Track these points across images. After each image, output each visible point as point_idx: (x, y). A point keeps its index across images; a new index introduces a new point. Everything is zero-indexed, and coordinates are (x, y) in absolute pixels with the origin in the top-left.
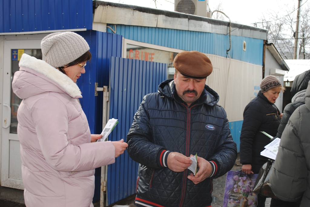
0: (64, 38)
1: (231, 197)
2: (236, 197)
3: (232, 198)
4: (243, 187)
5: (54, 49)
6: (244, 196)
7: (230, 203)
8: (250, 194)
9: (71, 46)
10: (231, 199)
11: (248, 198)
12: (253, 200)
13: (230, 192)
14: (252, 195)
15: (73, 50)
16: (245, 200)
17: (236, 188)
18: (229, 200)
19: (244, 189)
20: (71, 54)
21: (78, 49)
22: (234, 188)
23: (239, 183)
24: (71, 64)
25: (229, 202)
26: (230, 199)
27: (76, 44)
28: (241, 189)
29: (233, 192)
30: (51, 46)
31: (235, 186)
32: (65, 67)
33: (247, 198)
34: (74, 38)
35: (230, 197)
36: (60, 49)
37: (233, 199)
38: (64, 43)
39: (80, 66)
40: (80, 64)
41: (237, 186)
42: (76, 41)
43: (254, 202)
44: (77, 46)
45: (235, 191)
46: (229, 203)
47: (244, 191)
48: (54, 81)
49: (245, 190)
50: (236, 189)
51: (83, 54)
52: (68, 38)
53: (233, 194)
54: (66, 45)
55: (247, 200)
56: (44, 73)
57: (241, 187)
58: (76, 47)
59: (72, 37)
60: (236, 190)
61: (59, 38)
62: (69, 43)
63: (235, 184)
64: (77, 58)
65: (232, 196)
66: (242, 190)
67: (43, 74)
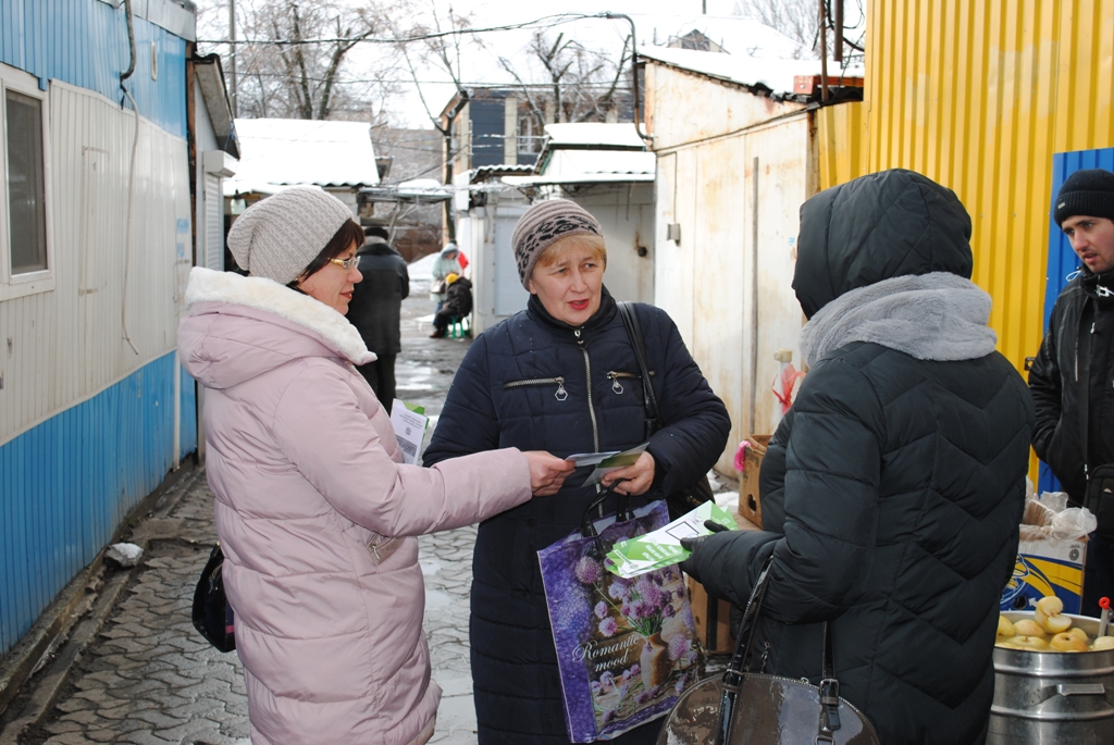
0: (275, 208)
1: (599, 667)
2: (619, 654)
3: (603, 671)
4: (630, 599)
5: (260, 242)
6: (646, 634)
7: (602, 693)
8: (664, 613)
9: (298, 221)
10: (602, 678)
11: (663, 634)
12: (681, 632)
13: (584, 646)
14: (672, 613)
15: (306, 230)
16: (657, 650)
17: (608, 616)
18: (594, 683)
19: (637, 603)
20: (302, 242)
21: (319, 222)
22: (600, 621)
23: (611, 589)
24: (313, 268)
25: (598, 689)
26: (597, 676)
27: (308, 211)
28: (627, 612)
29: (599, 640)
30: (249, 239)
31: (601, 607)
32: (301, 280)
33: (659, 636)
34: (300, 199)
35: (593, 668)
36: (274, 239)
37: (610, 670)
38: (279, 220)
39: (338, 264)
40: (337, 261)
41: (609, 606)
42: (307, 203)
43: (687, 638)
44: (313, 216)
45: (606, 634)
46: (598, 699)
47: (640, 611)
48: (308, 329)
49: (644, 606)
50: (608, 620)
51: (335, 231)
52: (284, 203)
53: (604, 651)
54: (283, 223)
55: (665, 644)
56: (279, 310)
57: (625, 604)
58: (310, 218)
59: (293, 197)
60: (610, 627)
61: (262, 210)
62: (288, 215)
63: (593, 599)
64: (322, 247)
65: (599, 660)
66: (633, 615)
67: (276, 314)
